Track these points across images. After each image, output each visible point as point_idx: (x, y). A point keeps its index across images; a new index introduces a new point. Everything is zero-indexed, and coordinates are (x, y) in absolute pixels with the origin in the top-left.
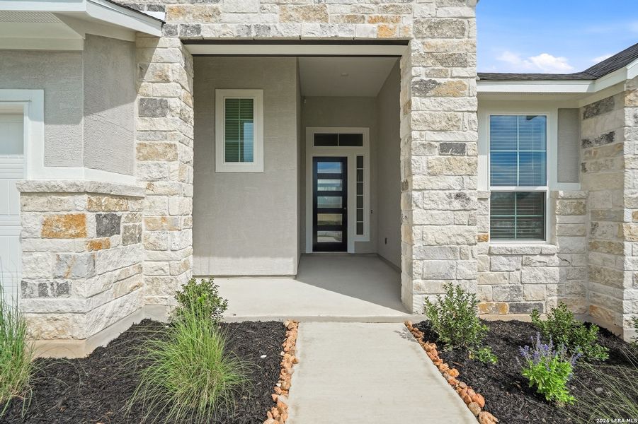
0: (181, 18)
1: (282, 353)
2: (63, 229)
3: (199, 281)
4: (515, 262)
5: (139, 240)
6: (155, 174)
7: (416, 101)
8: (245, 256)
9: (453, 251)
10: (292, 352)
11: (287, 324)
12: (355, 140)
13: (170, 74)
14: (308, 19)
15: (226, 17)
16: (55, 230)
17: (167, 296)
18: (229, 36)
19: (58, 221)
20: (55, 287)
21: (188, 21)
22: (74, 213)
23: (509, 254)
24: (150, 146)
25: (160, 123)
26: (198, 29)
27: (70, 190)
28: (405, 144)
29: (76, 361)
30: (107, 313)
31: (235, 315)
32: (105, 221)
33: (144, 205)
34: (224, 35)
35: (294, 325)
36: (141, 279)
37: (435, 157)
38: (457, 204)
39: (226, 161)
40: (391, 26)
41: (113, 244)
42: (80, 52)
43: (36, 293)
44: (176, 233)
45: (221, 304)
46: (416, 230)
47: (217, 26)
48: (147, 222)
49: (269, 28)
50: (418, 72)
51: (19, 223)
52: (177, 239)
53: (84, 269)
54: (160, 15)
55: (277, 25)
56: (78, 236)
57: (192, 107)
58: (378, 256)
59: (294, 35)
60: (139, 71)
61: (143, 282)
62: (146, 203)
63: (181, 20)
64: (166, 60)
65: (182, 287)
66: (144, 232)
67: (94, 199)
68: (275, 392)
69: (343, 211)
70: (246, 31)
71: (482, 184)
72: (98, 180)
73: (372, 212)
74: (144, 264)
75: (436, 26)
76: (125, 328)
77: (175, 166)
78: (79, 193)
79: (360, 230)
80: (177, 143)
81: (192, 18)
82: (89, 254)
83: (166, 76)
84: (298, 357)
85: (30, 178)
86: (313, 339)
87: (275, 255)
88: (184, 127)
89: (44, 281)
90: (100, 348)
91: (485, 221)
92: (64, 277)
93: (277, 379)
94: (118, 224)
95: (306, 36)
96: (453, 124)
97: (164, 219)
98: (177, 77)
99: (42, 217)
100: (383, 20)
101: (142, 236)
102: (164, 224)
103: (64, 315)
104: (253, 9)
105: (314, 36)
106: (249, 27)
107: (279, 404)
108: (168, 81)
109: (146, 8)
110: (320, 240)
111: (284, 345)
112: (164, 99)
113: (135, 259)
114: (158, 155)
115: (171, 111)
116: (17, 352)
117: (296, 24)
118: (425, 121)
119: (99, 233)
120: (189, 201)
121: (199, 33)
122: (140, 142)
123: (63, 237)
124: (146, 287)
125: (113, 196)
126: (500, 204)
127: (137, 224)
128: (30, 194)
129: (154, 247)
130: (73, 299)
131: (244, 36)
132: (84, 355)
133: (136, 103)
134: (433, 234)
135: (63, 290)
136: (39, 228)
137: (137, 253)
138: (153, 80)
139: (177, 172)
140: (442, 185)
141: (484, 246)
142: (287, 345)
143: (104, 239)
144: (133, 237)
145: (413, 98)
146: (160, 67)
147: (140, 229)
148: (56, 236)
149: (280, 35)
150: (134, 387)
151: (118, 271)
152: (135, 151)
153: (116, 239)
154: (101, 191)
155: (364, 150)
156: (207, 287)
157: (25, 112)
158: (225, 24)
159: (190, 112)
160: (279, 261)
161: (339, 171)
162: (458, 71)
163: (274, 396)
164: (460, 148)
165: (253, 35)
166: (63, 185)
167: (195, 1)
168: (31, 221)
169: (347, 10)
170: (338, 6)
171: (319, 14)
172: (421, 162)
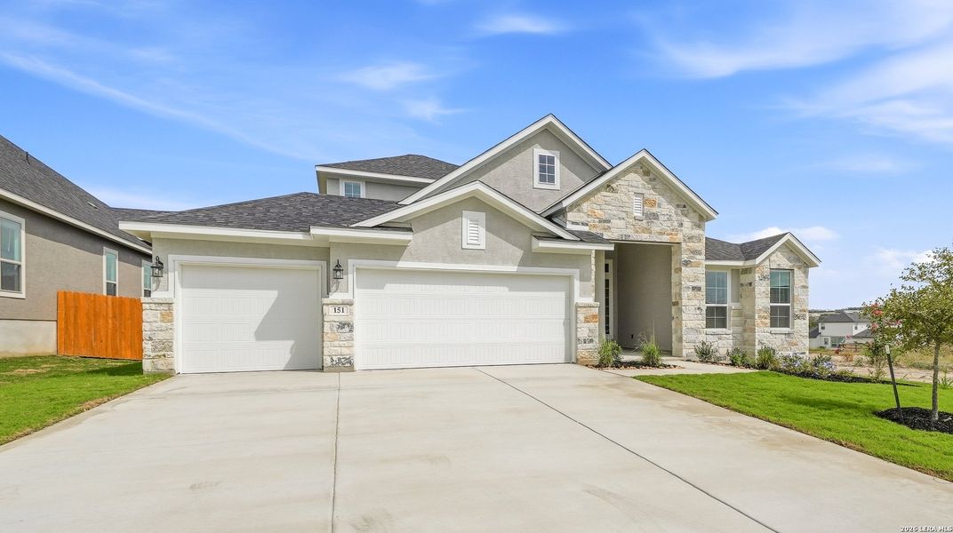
4: (716, 338)
7: (683, 268)
9: (697, 330)
14: (644, 232)
15: (612, 230)
20: (589, 340)
23: (713, 334)
37: (690, 292)
38: (698, 312)
40: (675, 237)
46: (684, 322)
49: (630, 236)
50: (685, 257)
59: (640, 239)
70: (621, 237)
75: (691, 238)
89: (585, 338)
91: (704, 319)
96: (696, 279)
99: (584, 315)
100: (672, 234)
105: (647, 240)
117: (640, 235)
118: (687, 277)
126: (709, 312)
128: (581, 307)
134: (691, 324)
135: (591, 341)
136: (583, 319)
140: (693, 304)
141: (704, 330)
162: (698, 257)
164: (698, 289)
167: (600, 222)
168: (581, 317)
169: (658, 229)
170: (656, 228)
171: (648, 231)
172: (685, 294)
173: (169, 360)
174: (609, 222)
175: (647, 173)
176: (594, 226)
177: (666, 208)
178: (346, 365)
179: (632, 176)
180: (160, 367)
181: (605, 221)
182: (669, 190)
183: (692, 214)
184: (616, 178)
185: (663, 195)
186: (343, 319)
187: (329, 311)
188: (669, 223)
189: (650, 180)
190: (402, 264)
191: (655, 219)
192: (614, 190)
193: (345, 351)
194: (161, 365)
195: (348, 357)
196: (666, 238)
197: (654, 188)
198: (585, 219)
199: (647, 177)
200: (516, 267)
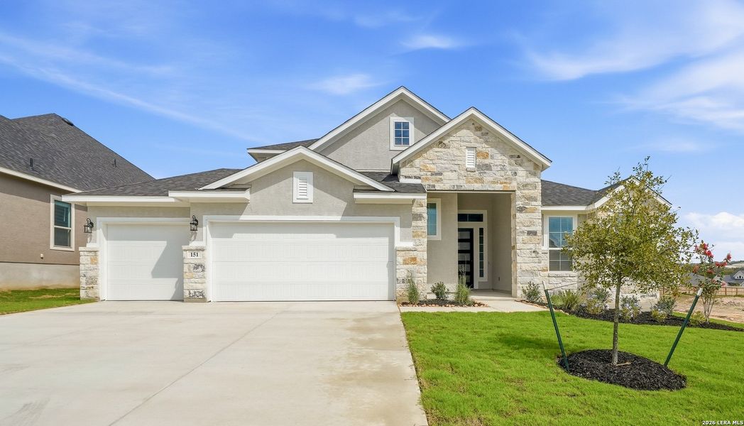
0: (428, 182)
2: (410, 262)
4: (559, 280)
6: (418, 243)
7: (518, 214)
9: (532, 273)
12: (478, 218)
13: (422, 204)
14: (477, 182)
15: (445, 181)
16: (407, 262)
19: (408, 259)
21: (430, 183)
22: (413, 257)
23: (557, 276)
24: (416, 232)
26: (434, 186)
34: (444, 189)
37: (525, 237)
38: (534, 255)
40: (509, 185)
46: (518, 265)
47: (441, 185)
49: (462, 186)
50: (519, 203)
55: (465, 185)
56: (414, 264)
59: (471, 189)
69: (471, 263)
71: (546, 247)
73: (489, 263)
75: (525, 186)
79: (482, 275)
81: (432, 182)
85: (397, 246)
89: (404, 278)
91: (546, 262)
92: (410, 277)
95: (476, 189)
96: (532, 223)
99: (403, 258)
100: (505, 183)
104: (455, 178)
106: (454, 186)
108: (423, 207)
109: (414, 177)
112: (422, 213)
114: (419, 236)
115: (423, 218)
117: (472, 185)
118: (521, 223)
120: (426, 254)
121: (434, 188)
122: (413, 230)
123: (410, 265)
126: (553, 255)
128: (399, 251)
131: (452, 189)
133: (411, 216)
134: (525, 267)
136: (402, 261)
138: (417, 206)
140: (529, 248)
141: (546, 273)
145: (516, 213)
148: (407, 264)
149: (466, 189)
155: (484, 224)
157: (395, 224)
158: (444, 184)
161: (468, 237)
162: (534, 203)
164: (535, 233)
165: (455, 188)
167: (432, 175)
168: (400, 259)
169: (491, 179)
170: (488, 177)
171: (481, 180)
172: (520, 238)
173: (95, 291)
174: (441, 174)
175: (479, 128)
176: (427, 179)
177: (499, 159)
178: (200, 297)
179: (464, 132)
180: (90, 295)
181: (436, 174)
182: (501, 143)
183: (526, 164)
184: (448, 134)
185: (496, 148)
186: (198, 262)
187: (187, 255)
188: (503, 173)
189: (483, 134)
190: (244, 218)
191: (488, 170)
192: (445, 146)
193: (199, 286)
194: (91, 294)
195: (201, 291)
196: (499, 187)
197: (486, 142)
198: (417, 173)
199: (479, 133)
200: (340, 217)
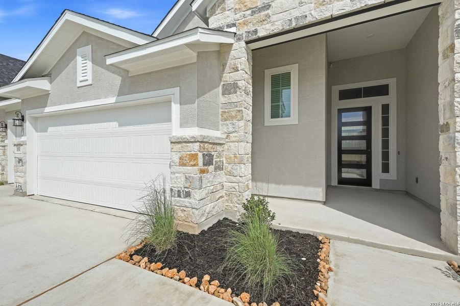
0: (246, 27)
1: (318, 260)
2: (188, 161)
3: (256, 198)
5: (222, 169)
6: (231, 129)
8: (285, 184)
10: (327, 262)
11: (320, 238)
12: (382, 90)
13: (239, 66)
15: (274, 18)
16: (185, 162)
17: (237, 205)
18: (276, 31)
19: (186, 157)
20: (185, 193)
21: (250, 28)
22: (193, 153)
24: (228, 112)
25: (234, 98)
26: (255, 32)
27: (191, 140)
28: (445, 87)
29: (193, 235)
30: (207, 211)
31: (280, 224)
32: (207, 158)
33: (225, 148)
34: (273, 31)
35: (326, 240)
36: (223, 193)
39: (271, 118)
41: (210, 171)
42: (195, 63)
43: (176, 195)
44: (242, 166)
45: (271, 215)
47: (268, 26)
48: (226, 159)
49: (306, 17)
51: (169, 158)
52: (243, 170)
53: (197, 184)
54: (233, 30)
55: (313, 12)
56: (194, 165)
57: (251, 84)
58: (407, 194)
59: (327, 16)
60: (222, 68)
61: (224, 195)
62: (226, 147)
63: (246, 29)
64: (237, 57)
65: (245, 201)
66: (225, 164)
67: (202, 145)
68: (316, 289)
69: (368, 152)
70: (288, 24)
72: (204, 134)
73: (399, 153)
74: (225, 184)
76: (215, 221)
77: (242, 123)
78: (195, 142)
79: (386, 169)
80: (243, 109)
81: (252, 25)
82: (199, 176)
83: (237, 68)
84: (332, 266)
85: (174, 135)
86: (345, 255)
87: (307, 185)
88: (247, 98)
89: (180, 189)
90: (204, 230)
92: (189, 188)
93: (317, 280)
94: (213, 159)
95: (336, 13)
97: (235, 157)
98: (243, 67)
99: (179, 155)
101: (224, 167)
102: (236, 160)
103: (188, 209)
104: (294, 6)
105: (344, 11)
106: (290, 20)
107: (320, 299)
108: (238, 70)
109: (226, 27)
110: (344, 175)
111: (319, 254)
112: (236, 82)
113: (220, 180)
114: (233, 117)
115: (240, 89)
116: (170, 224)
117: (329, 6)
119: (204, 165)
120: (249, 145)
121: (256, 34)
122: (223, 110)
123: (188, 166)
124: (226, 198)
125: (211, 143)
127: (221, 159)
128: (174, 143)
129: (230, 174)
130: (192, 200)
131: (287, 28)
132: (197, 233)
133: (221, 87)
135: (188, 195)
136: (178, 160)
137: (222, 177)
138: (230, 72)
139: (243, 128)
142: (322, 255)
143: (206, 167)
144: (219, 168)
145: (456, 41)
146: (233, 62)
147: (223, 162)
148: (184, 165)
149: (314, 19)
150: (223, 258)
151: (212, 187)
152: (220, 116)
153: (211, 168)
154: (205, 140)
155: (391, 99)
156: (261, 202)
157: (172, 100)
158: (273, 23)
159: (250, 88)
160: (310, 189)
163: (316, 292)
165: (294, 25)
166: (188, 137)
167: (253, 13)
168: (175, 157)
173: (4, 176)
174: (267, 7)
176: (245, 24)
178: (20, 191)
181: (261, 9)
186: (19, 157)
187: (15, 150)
190: (48, 110)
193: (20, 180)
195: (21, 185)
198: (231, 18)
200: (115, 98)
